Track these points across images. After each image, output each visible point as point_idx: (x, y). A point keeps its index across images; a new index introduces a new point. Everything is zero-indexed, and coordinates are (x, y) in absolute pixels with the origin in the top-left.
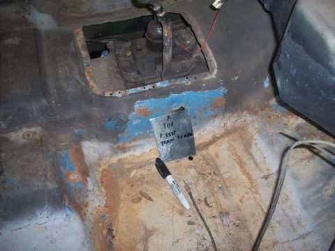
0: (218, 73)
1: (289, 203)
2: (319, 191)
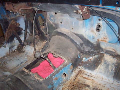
0: (67, 60)
1: (104, 79)
2: (108, 72)
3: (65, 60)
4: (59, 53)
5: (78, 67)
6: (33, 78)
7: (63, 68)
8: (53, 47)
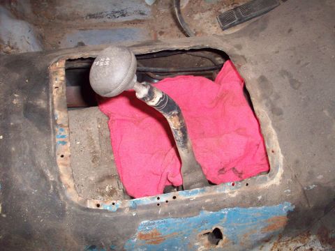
0: (284, 176)
3: (277, 168)
4: (279, 105)
5: (312, 238)
6: (48, 151)
7: (233, 205)
8: (273, 50)
